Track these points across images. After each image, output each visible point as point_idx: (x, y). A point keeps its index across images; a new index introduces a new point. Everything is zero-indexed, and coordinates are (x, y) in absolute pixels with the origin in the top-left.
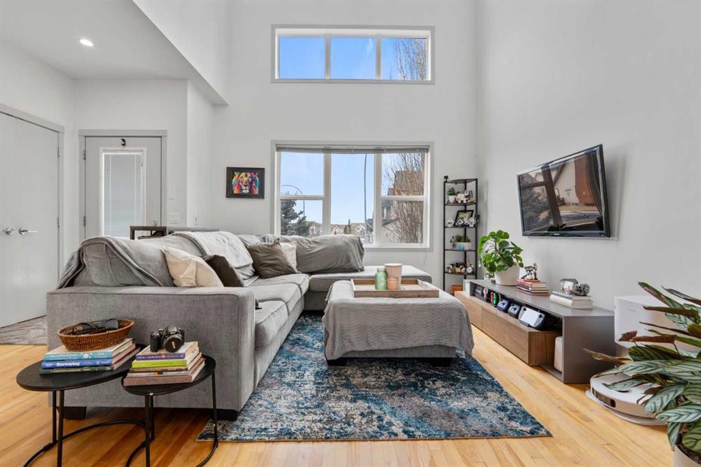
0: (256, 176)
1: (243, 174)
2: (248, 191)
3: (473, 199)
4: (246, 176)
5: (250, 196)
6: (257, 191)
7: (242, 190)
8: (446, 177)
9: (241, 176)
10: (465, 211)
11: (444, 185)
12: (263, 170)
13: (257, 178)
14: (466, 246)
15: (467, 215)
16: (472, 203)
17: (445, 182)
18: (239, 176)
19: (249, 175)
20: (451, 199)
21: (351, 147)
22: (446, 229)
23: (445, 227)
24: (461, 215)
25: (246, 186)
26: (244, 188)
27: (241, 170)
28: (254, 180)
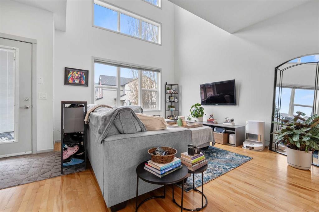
0: (83, 74)
1: (75, 72)
2: (78, 82)
3: (177, 92)
4: (77, 73)
5: (80, 84)
6: (84, 83)
7: (75, 81)
8: (166, 83)
9: (74, 73)
10: (172, 96)
11: (166, 86)
12: (88, 71)
13: (84, 75)
14: (174, 109)
15: (173, 98)
16: (176, 93)
17: (166, 85)
18: (73, 73)
19: (79, 73)
20: (168, 91)
21: (130, 66)
22: (167, 103)
23: (166, 102)
24: (171, 98)
25: (77, 79)
26: (76, 80)
27: (74, 70)
28: (82, 76)
